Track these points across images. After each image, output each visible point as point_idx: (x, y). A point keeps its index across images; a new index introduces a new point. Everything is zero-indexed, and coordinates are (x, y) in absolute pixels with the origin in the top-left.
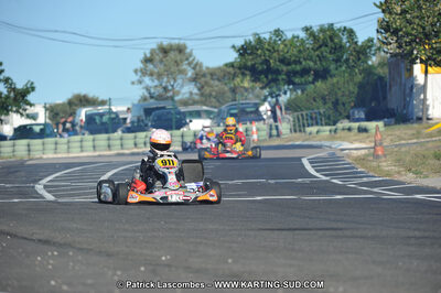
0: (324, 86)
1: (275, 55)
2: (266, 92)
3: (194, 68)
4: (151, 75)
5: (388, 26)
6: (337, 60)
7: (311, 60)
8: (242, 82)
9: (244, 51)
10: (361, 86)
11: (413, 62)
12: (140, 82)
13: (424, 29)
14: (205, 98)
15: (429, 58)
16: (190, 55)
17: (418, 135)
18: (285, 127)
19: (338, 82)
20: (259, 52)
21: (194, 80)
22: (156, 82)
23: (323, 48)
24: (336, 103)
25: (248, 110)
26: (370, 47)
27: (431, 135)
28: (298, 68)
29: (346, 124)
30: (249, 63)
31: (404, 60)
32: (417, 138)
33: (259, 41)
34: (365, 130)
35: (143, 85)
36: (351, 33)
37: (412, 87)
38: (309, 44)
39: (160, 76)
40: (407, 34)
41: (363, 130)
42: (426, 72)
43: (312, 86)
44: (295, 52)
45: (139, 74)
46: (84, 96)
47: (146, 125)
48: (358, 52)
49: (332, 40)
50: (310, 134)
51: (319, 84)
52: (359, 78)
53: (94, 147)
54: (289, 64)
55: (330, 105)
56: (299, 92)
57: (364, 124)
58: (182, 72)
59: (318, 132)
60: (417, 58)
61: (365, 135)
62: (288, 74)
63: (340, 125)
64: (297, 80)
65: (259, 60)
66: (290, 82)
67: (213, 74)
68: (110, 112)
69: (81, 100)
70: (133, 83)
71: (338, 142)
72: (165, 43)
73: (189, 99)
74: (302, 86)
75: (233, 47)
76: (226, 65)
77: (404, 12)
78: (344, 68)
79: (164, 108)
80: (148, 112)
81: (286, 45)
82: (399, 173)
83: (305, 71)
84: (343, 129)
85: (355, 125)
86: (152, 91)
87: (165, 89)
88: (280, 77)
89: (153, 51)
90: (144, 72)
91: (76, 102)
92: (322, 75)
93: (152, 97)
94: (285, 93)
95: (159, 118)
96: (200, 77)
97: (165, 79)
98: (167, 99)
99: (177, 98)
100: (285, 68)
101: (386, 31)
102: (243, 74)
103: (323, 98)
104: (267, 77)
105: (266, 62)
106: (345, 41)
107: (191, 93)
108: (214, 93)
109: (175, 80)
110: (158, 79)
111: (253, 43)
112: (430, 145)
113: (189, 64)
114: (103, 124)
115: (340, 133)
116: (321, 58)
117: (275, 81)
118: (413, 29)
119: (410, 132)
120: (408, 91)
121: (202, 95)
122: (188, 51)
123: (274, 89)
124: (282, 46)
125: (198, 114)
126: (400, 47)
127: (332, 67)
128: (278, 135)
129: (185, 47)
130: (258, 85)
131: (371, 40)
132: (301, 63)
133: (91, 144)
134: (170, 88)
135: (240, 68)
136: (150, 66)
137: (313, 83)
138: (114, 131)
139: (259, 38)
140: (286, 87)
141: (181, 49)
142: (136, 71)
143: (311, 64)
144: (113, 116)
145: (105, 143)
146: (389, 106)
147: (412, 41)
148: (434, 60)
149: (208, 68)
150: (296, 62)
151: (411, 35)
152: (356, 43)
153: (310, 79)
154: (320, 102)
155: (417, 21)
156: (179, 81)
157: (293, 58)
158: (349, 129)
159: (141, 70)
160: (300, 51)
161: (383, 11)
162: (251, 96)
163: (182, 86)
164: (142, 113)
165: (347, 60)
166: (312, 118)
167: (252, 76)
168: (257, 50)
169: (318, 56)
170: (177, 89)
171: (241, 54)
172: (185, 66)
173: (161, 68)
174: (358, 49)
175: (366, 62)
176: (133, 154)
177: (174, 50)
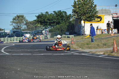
0: (59, 26)
1: (46, 18)
2: (44, 27)
4: (15, 23)
5: (75, 11)
6: (62, 20)
7: (55, 19)
8: (38, 25)
9: (38, 17)
10: (68, 26)
11: (81, 20)
12: (12, 25)
13: (84, 12)
14: (28, 29)
15: (85, 19)
17: (82, 38)
18: (49, 36)
19: (62, 25)
21: (26, 24)
22: (16, 25)
24: (62, 30)
25: (39, 32)
26: (70, 16)
27: (86, 39)
28: (52, 21)
29: (64, 36)
30: (40, 20)
31: (79, 20)
32: (82, 39)
33: (42, 14)
34: (69, 37)
36: (65, 13)
37: (81, 27)
38: (55, 15)
39: (17, 23)
40: (80, 13)
42: (85, 23)
43: (56, 26)
44: (51, 18)
45: (12, 23)
47: (14, 36)
48: (67, 18)
49: (61, 14)
50: (55, 38)
51: (57, 25)
52: (67, 24)
54: (50, 20)
55: (60, 31)
56: (52, 28)
57: (69, 36)
58: (23, 22)
60: (82, 19)
61: (69, 38)
62: (49, 23)
63: (63, 36)
64: (52, 24)
65: (42, 19)
66: (50, 25)
67: (30, 23)
68: (5, 32)
70: (10, 25)
72: (19, 15)
74: (53, 26)
75: (36, 16)
76: (34, 20)
77: (79, 7)
78: (64, 22)
79: (18, 31)
80: (14, 32)
82: (78, 48)
83: (54, 22)
84: (63, 37)
85: (67, 36)
87: (18, 26)
89: (15, 17)
90: (13, 22)
92: (58, 23)
93: (15, 28)
94: (49, 28)
95: (17, 34)
96: (27, 23)
97: (19, 24)
98: (19, 29)
99: (21, 29)
100: (49, 21)
101: (75, 12)
102: (38, 23)
103: (58, 29)
104: (44, 24)
105: (44, 20)
106: (64, 15)
107: (25, 28)
108: (31, 28)
112: (85, 41)
113: (25, 20)
114: (3, 35)
115: (63, 38)
116: (58, 19)
117: (46, 25)
118: (81, 12)
119: (80, 38)
120: (80, 28)
121: (28, 28)
122: (24, 17)
123: (46, 27)
124: (48, 16)
125: (27, 33)
126: (78, 16)
127: (61, 21)
128: (47, 38)
129: (24, 16)
130: (42, 26)
131: (70, 14)
135: (37, 21)
136: (15, 21)
137: (56, 25)
138: (6, 37)
141: (22, 16)
143: (55, 20)
145: (3, 40)
146: (75, 31)
147: (81, 15)
148: (87, 20)
149: (29, 21)
150: (51, 20)
151: (81, 13)
152: (67, 15)
153: (55, 24)
155: (82, 10)
156: (22, 25)
158: (65, 37)
160: (53, 17)
161: (74, 7)
162: (40, 28)
163: (23, 26)
164: (13, 32)
165: (65, 19)
166: (55, 34)
167: (40, 23)
168: (42, 17)
169: (57, 18)
170: (21, 26)
171: (38, 18)
172: (23, 21)
173: (17, 21)
174: (67, 17)
175: (69, 20)
176: (10, 43)
177: (21, 17)
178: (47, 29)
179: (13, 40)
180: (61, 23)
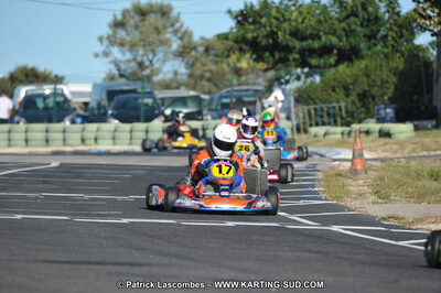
0: (348, 71)
1: (285, 25)
2: (271, 74)
3: (181, 39)
4: (122, 44)
6: (371, 37)
7: (334, 33)
8: (239, 60)
9: (243, 17)
10: (401, 75)
12: (106, 54)
14: (194, 80)
16: (177, 20)
19: (367, 67)
20: (264, 20)
21: (181, 54)
22: (128, 56)
23: (352, 19)
24: (363, 97)
25: (246, 99)
28: (316, 44)
30: (250, 36)
34: (388, 135)
35: (111, 58)
38: (334, 12)
39: (133, 47)
41: (385, 134)
43: (333, 70)
44: (312, 23)
45: (106, 43)
46: (33, 70)
47: (105, 114)
48: (400, 27)
49: (365, 9)
50: (315, 136)
51: (341, 68)
53: (26, 141)
54: (303, 39)
55: (353, 97)
57: (387, 126)
58: (165, 43)
59: (326, 134)
62: (302, 52)
64: (314, 61)
65: (263, 32)
66: (303, 64)
68: (56, 93)
69: (27, 75)
70: (96, 55)
71: (338, 150)
73: (173, 80)
75: (229, 12)
76: (218, 36)
78: (379, 48)
79: (134, 91)
80: (111, 94)
81: (300, 13)
83: (325, 50)
84: (360, 132)
86: (122, 66)
87: (141, 65)
88: (291, 57)
89: (125, 13)
90: (112, 41)
91: (21, 77)
92: (347, 55)
93: (121, 76)
94: (298, 79)
95: (123, 105)
97: (141, 52)
99: (156, 79)
100: (297, 44)
102: (241, 50)
103: (347, 89)
104: (272, 55)
105: (273, 34)
106: (382, 10)
107: (176, 73)
108: (207, 75)
109: (154, 54)
110: (131, 51)
111: (257, 7)
113: (175, 32)
114: (46, 108)
116: (349, 33)
117: (284, 61)
121: (190, 76)
122: (174, 13)
123: (283, 73)
124: (295, 14)
127: (362, 45)
129: (170, 8)
130: (261, 66)
132: (320, 38)
133: (22, 136)
134: (147, 63)
135: (236, 41)
136: (121, 33)
137: (335, 66)
138: (60, 120)
139: (265, 2)
140: (299, 70)
141: (164, 12)
142: (101, 39)
143: (334, 40)
144: (60, 99)
145: (42, 136)
150: (313, 37)
152: (398, 13)
153: (332, 61)
154: (342, 93)
156: (160, 55)
157: (309, 32)
158: (367, 133)
159: (108, 38)
160: (320, 22)
162: (260, 80)
163: (164, 61)
164: (104, 96)
165: (386, 36)
166: (329, 115)
167: (253, 53)
168: (261, 17)
169: (344, 29)
170: (157, 66)
171: (239, 22)
172: (168, 35)
173: (136, 35)
174: (400, 21)
175: (410, 41)
176: (76, 153)
177: (155, 12)
178: (287, 82)
179: (96, 139)
180: (363, 58)
